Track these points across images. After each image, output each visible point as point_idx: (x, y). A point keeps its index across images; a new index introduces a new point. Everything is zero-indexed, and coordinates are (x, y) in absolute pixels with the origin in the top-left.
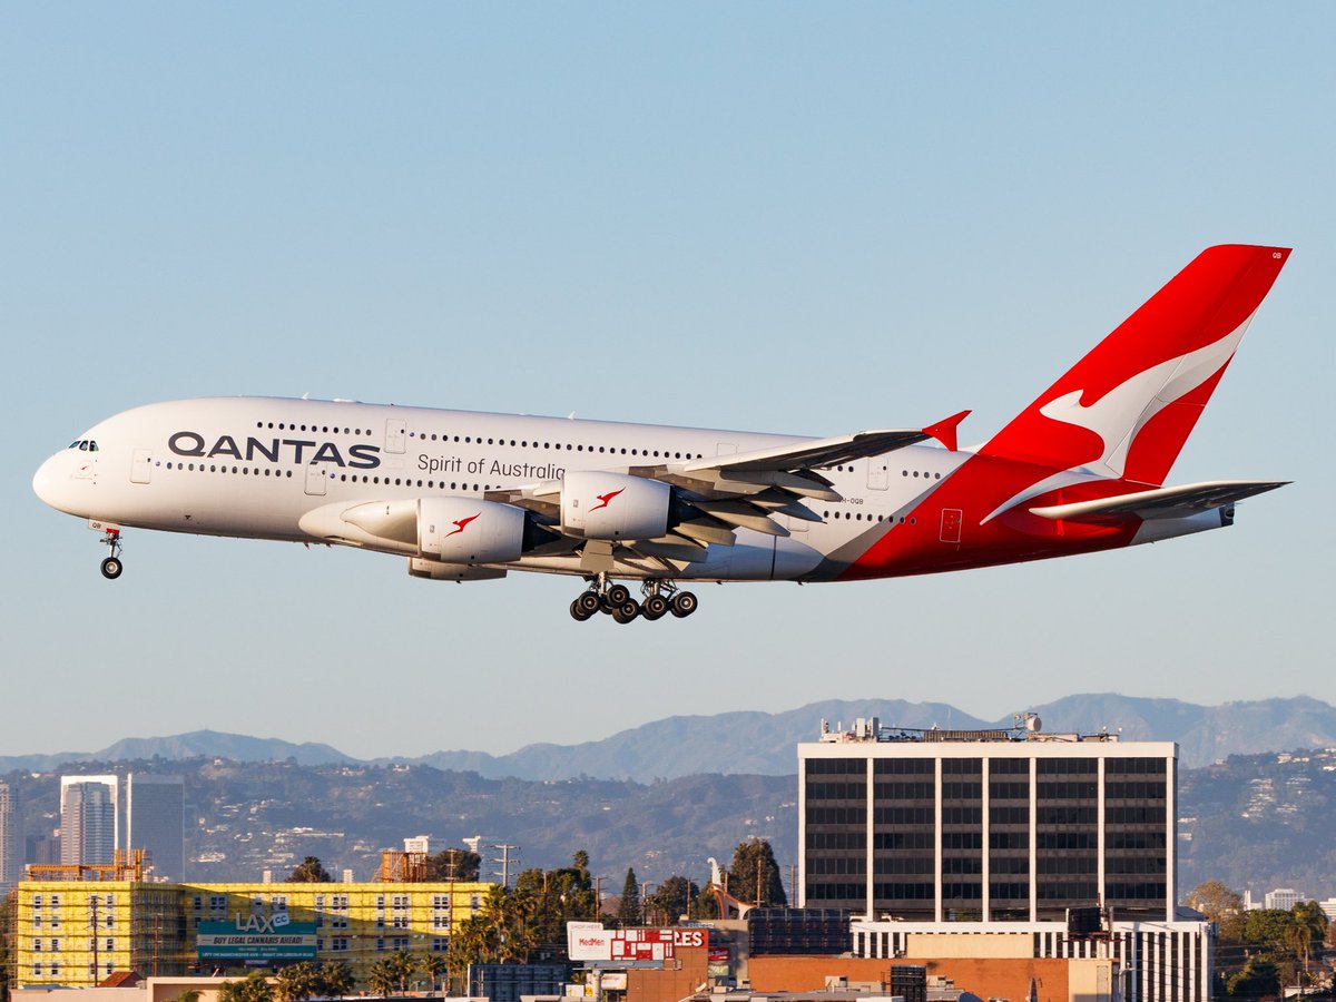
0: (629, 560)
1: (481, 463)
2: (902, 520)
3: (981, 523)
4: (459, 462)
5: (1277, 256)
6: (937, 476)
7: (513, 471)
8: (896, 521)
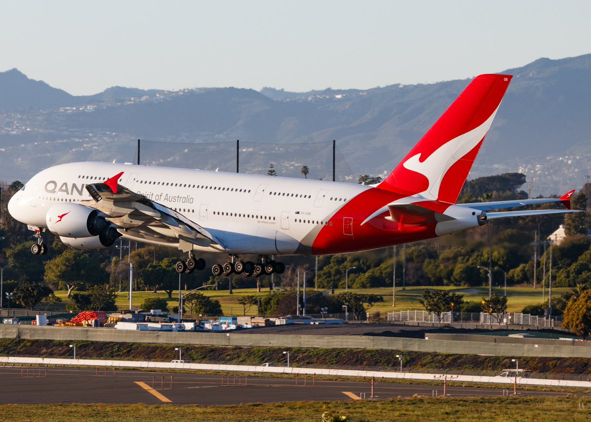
0: (212, 245)
1: (161, 195)
2: (326, 223)
3: (361, 225)
4: (152, 195)
5: (506, 79)
6: (345, 200)
7: (173, 199)
8: (324, 224)
